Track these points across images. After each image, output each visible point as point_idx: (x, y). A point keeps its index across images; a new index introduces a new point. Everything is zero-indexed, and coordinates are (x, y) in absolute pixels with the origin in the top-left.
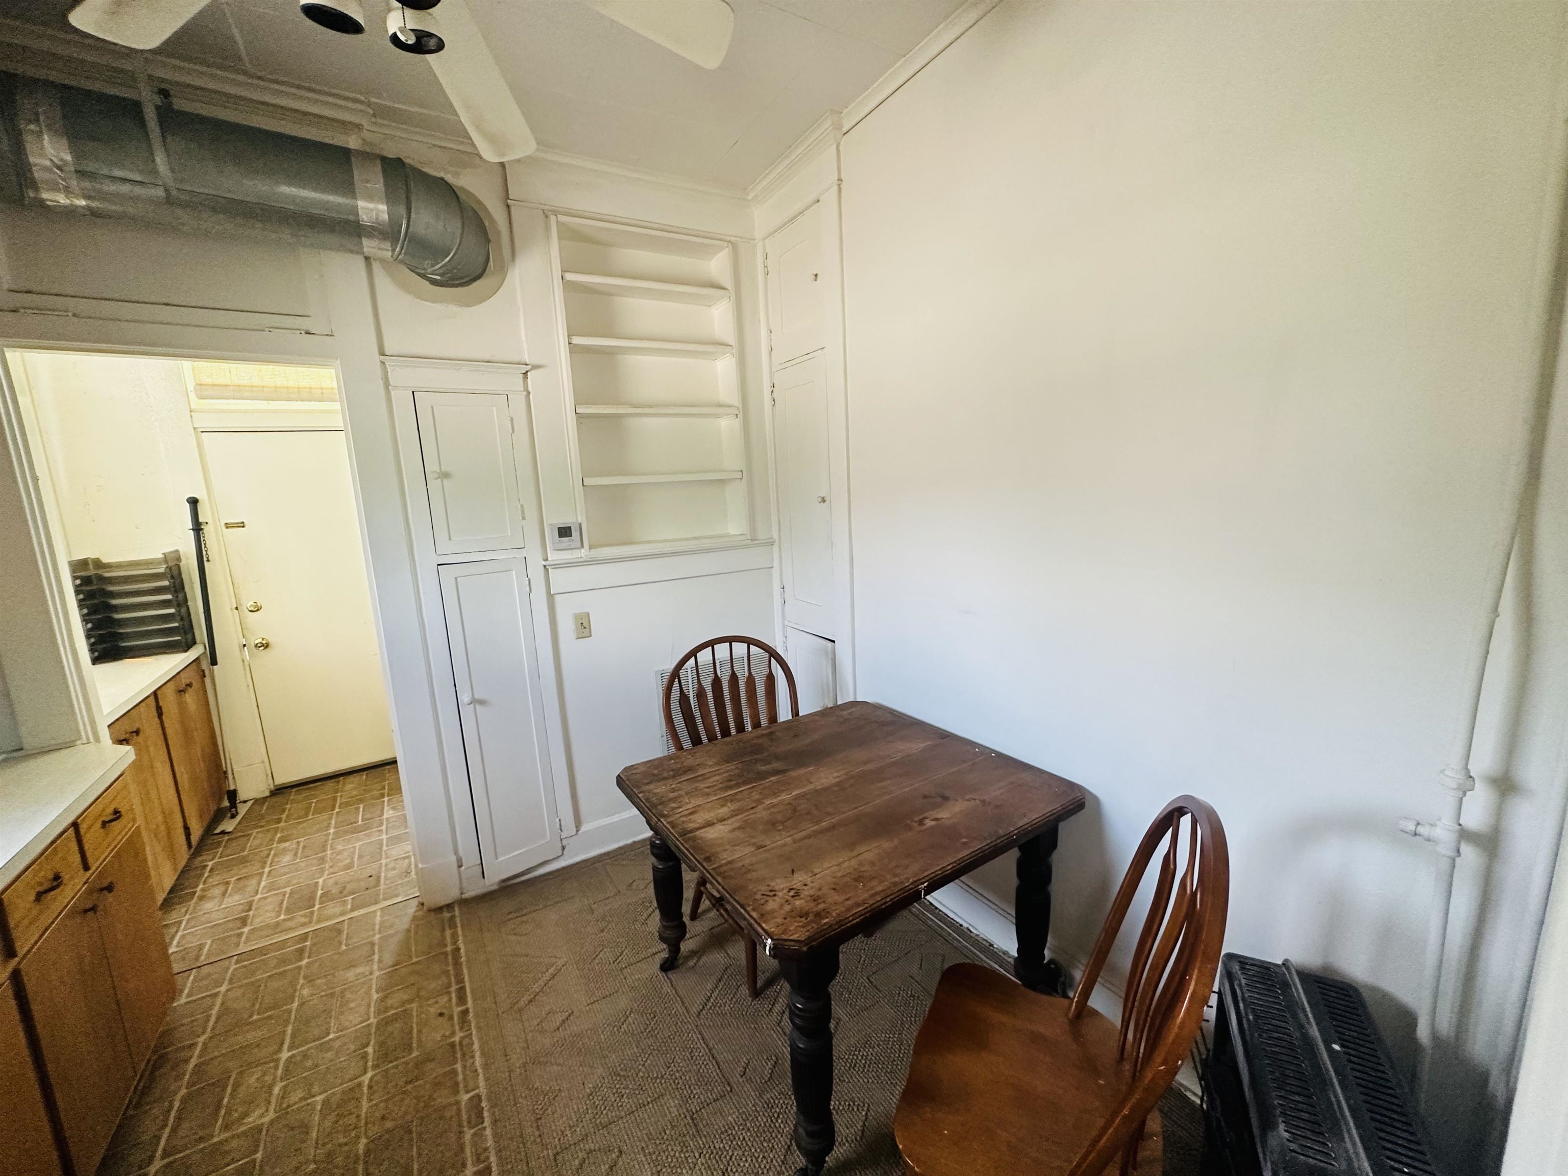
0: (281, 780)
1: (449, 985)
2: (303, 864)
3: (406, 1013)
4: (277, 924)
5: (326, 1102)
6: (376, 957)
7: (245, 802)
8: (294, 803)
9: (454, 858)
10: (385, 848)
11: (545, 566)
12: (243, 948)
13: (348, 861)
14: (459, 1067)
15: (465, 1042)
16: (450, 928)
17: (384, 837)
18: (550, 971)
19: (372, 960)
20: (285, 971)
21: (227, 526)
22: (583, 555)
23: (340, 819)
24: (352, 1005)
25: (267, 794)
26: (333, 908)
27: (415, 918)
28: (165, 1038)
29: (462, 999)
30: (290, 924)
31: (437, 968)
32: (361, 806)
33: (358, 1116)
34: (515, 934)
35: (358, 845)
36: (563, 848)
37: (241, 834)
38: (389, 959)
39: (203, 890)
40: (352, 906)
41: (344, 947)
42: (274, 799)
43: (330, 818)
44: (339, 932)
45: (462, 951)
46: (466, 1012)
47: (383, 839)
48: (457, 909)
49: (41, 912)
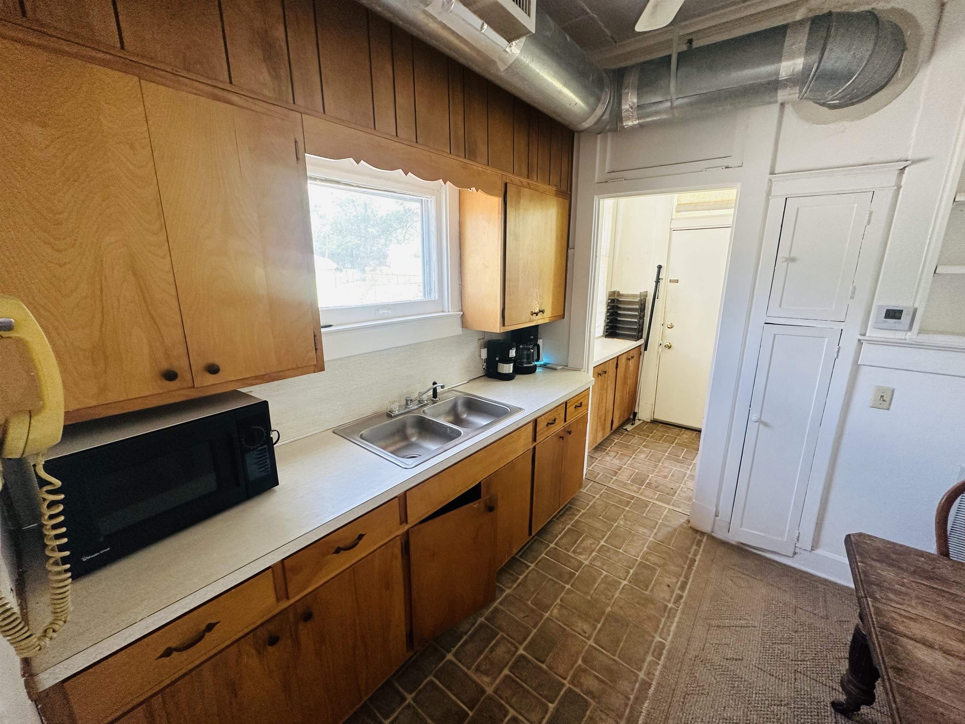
0: (658, 417)
1: (680, 575)
2: (647, 463)
3: (653, 570)
4: (625, 484)
5: (606, 576)
6: (655, 531)
7: (639, 420)
8: (659, 431)
9: (714, 509)
10: (686, 478)
11: (859, 340)
12: (610, 485)
13: (666, 474)
14: (663, 620)
15: (672, 611)
16: (697, 545)
17: (688, 472)
18: (741, 621)
19: (653, 531)
20: (619, 507)
21: (671, 281)
22: (907, 337)
23: (674, 451)
24: (635, 544)
25: (649, 421)
26: (649, 492)
27: (681, 526)
28: (573, 501)
29: (683, 588)
30: (630, 487)
31: (680, 561)
32: (686, 449)
33: (613, 596)
34: (732, 580)
35: (674, 468)
36: (795, 553)
37: (632, 434)
38: (660, 536)
39: (609, 450)
40: (658, 497)
41: (644, 515)
42: (651, 425)
43: (669, 448)
44: (647, 506)
45: (696, 563)
46: (681, 597)
47: (687, 473)
48: (705, 538)
49: (547, 431)
